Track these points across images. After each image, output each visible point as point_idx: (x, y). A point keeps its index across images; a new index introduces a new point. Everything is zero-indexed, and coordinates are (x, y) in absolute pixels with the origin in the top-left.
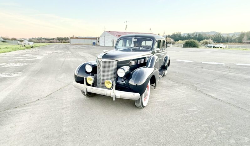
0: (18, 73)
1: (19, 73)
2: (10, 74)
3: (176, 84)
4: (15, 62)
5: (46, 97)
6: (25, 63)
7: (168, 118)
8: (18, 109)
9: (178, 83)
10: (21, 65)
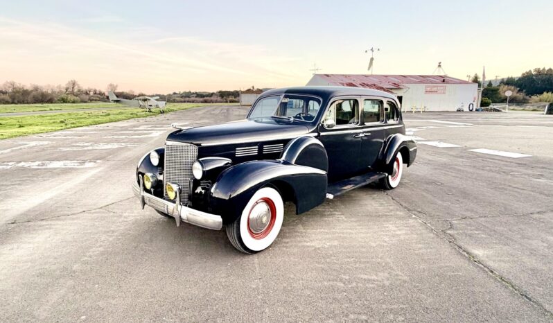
0: (95, 162)
1: (98, 161)
2: (84, 162)
3: (398, 213)
4: (109, 142)
5: (101, 208)
6: (123, 144)
7: (285, 285)
8: (44, 223)
9: (409, 210)
10: (115, 146)
